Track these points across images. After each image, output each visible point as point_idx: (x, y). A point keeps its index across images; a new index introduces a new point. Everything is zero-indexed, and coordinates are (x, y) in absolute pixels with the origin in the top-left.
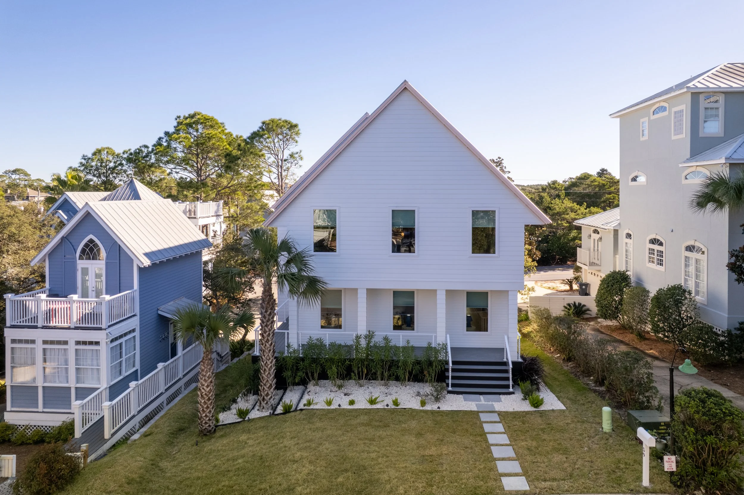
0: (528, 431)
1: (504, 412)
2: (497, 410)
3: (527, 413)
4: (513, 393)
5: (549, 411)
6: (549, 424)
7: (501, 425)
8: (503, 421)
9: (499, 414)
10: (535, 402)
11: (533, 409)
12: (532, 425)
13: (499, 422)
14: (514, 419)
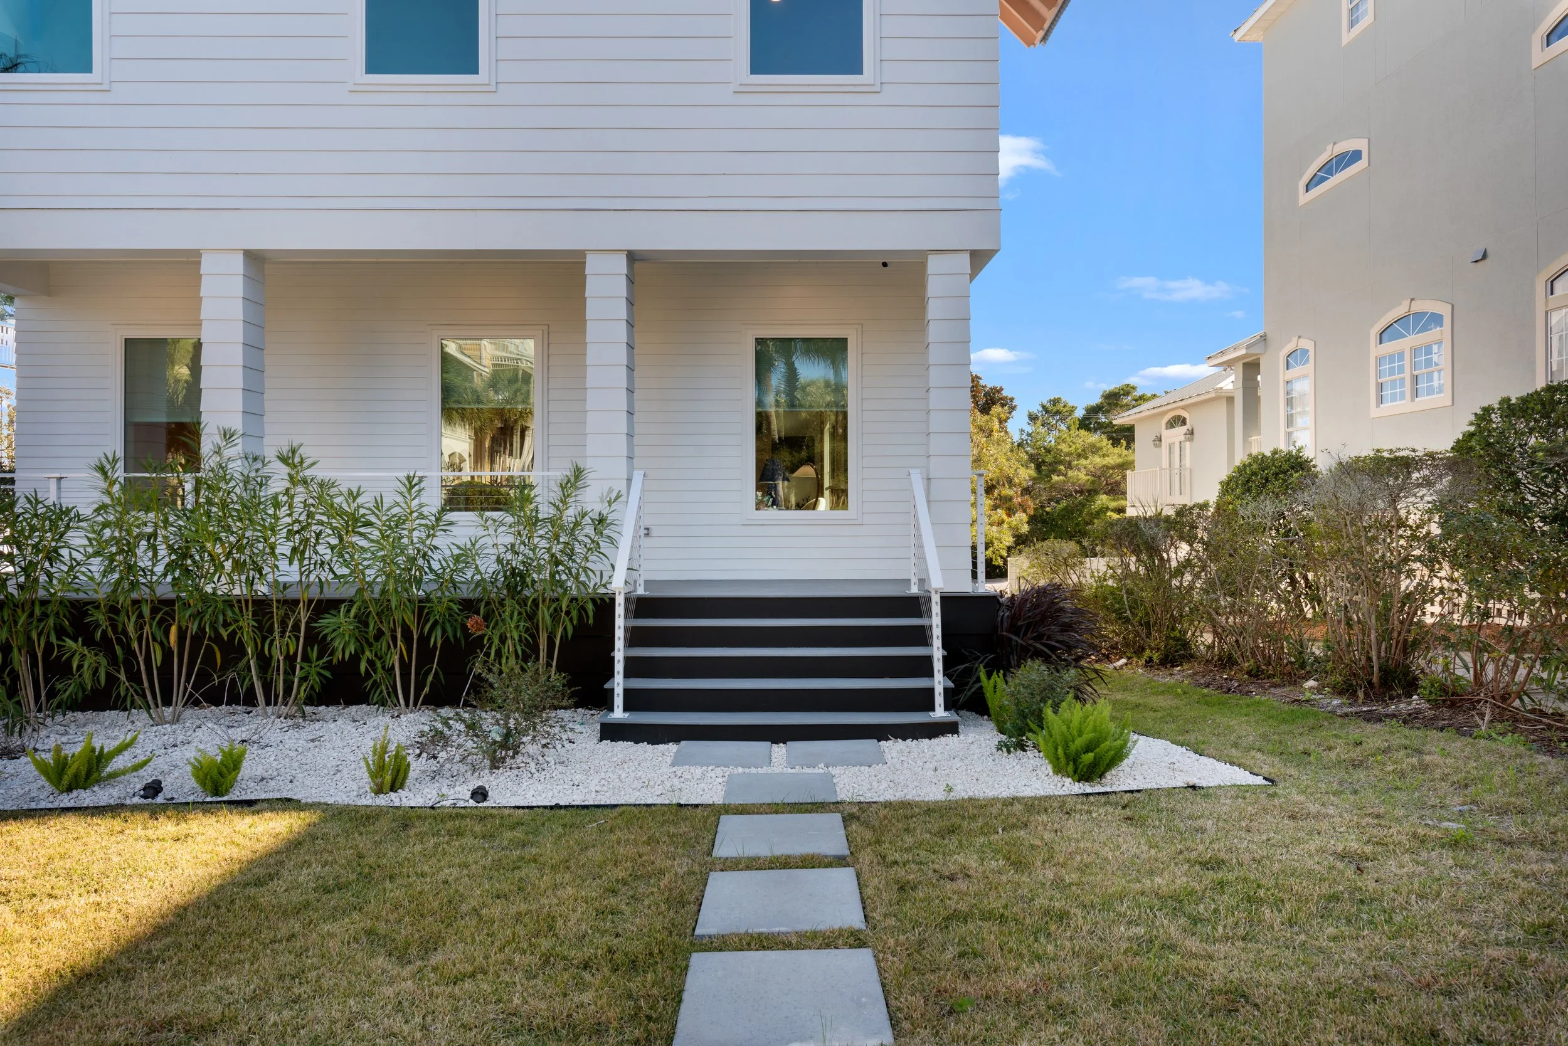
0: (1063, 916)
1: (887, 805)
2: (843, 795)
3: (1035, 806)
4: (951, 728)
5: (1171, 792)
6: (1206, 865)
7: (845, 877)
8: (866, 857)
9: (847, 820)
10: (1079, 742)
11: (1069, 787)
12: (1083, 869)
13: (840, 861)
14: (952, 842)
